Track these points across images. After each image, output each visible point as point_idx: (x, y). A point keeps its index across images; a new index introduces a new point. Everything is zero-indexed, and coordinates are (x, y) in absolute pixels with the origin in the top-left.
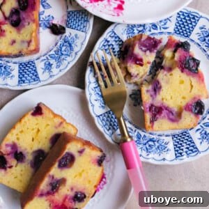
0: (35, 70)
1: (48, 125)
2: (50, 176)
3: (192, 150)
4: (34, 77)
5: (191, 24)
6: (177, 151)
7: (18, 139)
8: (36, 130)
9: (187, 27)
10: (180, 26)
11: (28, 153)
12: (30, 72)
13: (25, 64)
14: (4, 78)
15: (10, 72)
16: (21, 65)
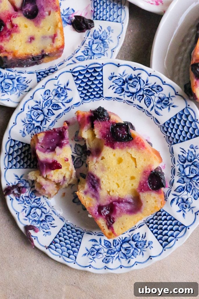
3: (177, 230)
5: (96, 79)
6: (161, 239)
9: (93, 86)
10: (84, 89)
13: (44, 72)
14: (19, 93)
15: (25, 85)
16: (40, 75)
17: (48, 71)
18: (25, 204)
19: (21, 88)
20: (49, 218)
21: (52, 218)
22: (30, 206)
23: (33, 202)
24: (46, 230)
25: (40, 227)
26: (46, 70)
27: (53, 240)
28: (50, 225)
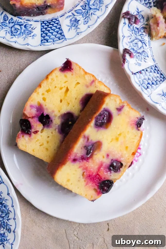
0: (59, 28)
1: (78, 83)
2: (85, 137)
4: (58, 35)
7: (44, 99)
8: (64, 90)
11: (55, 116)
12: (54, 30)
13: (47, 21)
14: (25, 37)
15: (31, 31)
16: (43, 23)
17: (51, 20)
18: (133, 33)
19: (27, 33)
20: (145, 54)
21: (147, 55)
22: (136, 37)
23: (139, 35)
24: (139, 60)
25: (135, 56)
26: (49, 20)
27: (141, 71)
28: (144, 59)
